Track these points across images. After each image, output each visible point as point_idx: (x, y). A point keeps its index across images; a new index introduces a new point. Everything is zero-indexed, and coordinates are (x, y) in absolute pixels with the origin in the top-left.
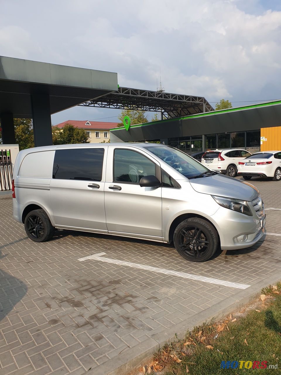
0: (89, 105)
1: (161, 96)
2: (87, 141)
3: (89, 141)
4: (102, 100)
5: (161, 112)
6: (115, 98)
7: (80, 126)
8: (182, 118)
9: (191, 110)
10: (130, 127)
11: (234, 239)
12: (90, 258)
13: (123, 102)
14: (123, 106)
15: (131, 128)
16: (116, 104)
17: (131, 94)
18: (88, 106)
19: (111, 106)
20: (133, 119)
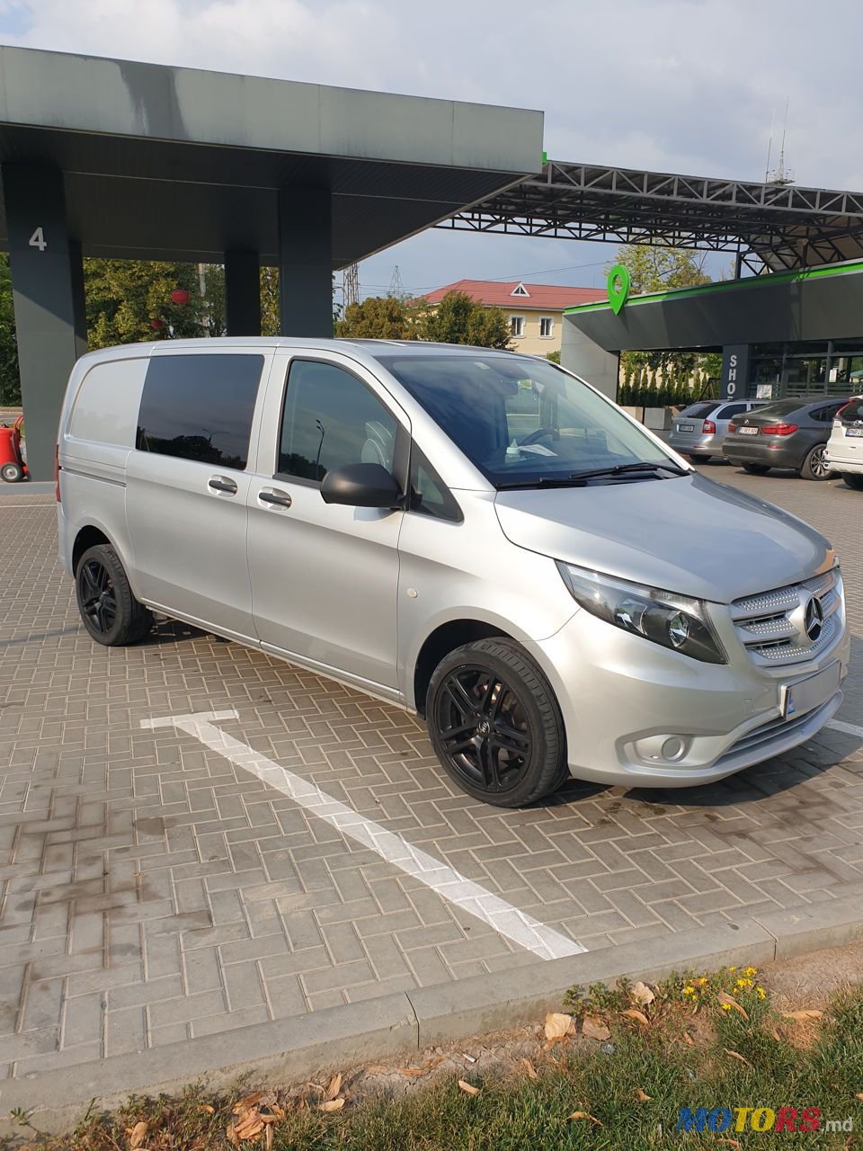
0: (540, 231)
1: (783, 202)
2: (506, 347)
3: (511, 346)
4: (581, 215)
5: (738, 251)
6: (624, 208)
7: (489, 299)
8: (804, 273)
9: (844, 243)
10: (626, 301)
11: (624, 745)
12: (178, 722)
13: (650, 222)
14: (647, 236)
15: (630, 304)
16: (625, 229)
17: (678, 194)
18: (536, 234)
19: (609, 236)
20: (654, 277)
